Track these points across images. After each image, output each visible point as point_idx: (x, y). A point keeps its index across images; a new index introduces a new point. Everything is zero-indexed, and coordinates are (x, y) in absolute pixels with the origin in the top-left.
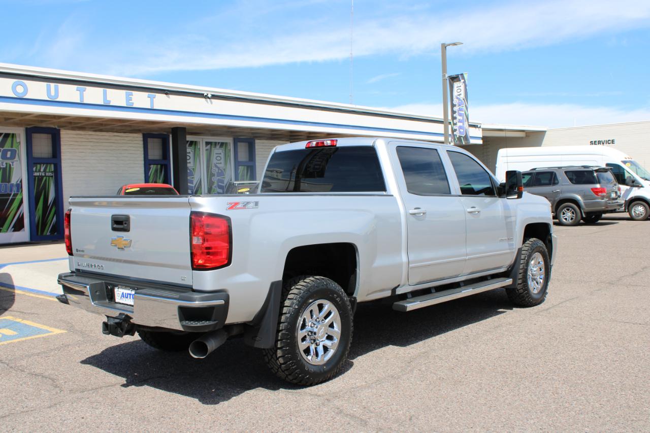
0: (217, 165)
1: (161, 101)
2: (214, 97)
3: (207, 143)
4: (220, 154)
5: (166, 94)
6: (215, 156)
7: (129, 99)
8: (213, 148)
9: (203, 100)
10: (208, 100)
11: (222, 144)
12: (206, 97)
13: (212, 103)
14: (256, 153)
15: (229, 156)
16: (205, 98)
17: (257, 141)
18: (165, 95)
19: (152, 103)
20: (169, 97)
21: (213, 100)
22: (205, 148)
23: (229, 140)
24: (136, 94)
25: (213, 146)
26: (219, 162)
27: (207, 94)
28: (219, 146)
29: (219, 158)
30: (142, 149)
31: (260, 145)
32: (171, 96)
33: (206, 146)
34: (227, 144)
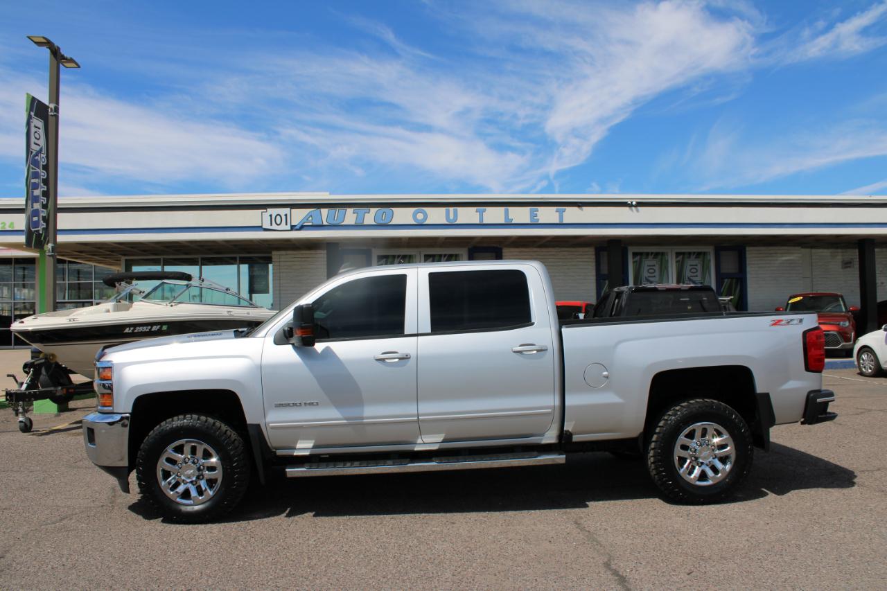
0: (692, 278)
1: (572, 214)
2: (640, 204)
3: (678, 254)
4: (696, 265)
5: (579, 206)
6: (689, 268)
7: (533, 215)
8: (686, 259)
9: (627, 209)
10: (633, 208)
11: (698, 255)
12: (631, 205)
13: (638, 211)
14: (747, 262)
15: (709, 268)
16: (630, 207)
17: (747, 249)
18: (577, 208)
20: (582, 209)
21: (640, 208)
22: (674, 260)
23: (710, 250)
24: (542, 209)
25: (686, 256)
26: (695, 274)
27: (632, 202)
28: (695, 256)
29: (695, 271)
30: (594, 264)
31: (751, 254)
32: (585, 209)
33: (677, 257)
34: (705, 253)
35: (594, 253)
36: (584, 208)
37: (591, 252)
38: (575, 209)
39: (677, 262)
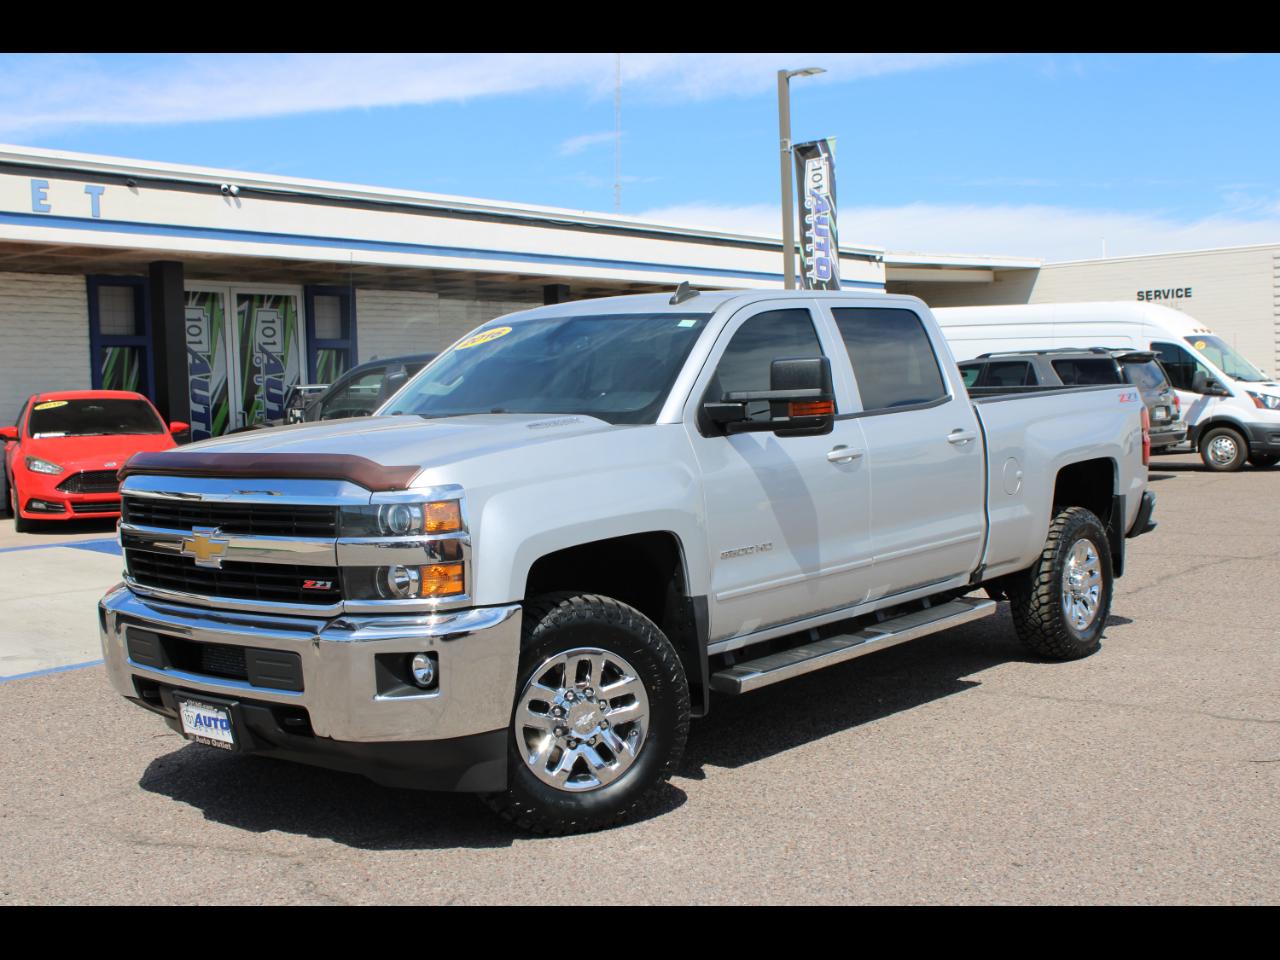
0: (266, 347)
1: (117, 202)
2: (245, 192)
3: (242, 298)
4: (273, 322)
5: (130, 185)
6: (261, 326)
7: (38, 196)
8: (255, 310)
9: (220, 198)
10: (231, 198)
11: (277, 301)
12: (226, 192)
13: (239, 205)
14: (359, 319)
15: (295, 328)
16: (224, 195)
17: (360, 293)
18: (126, 188)
19: (96, 205)
20: (137, 193)
21: (243, 200)
22: (236, 309)
23: (294, 291)
24: (56, 184)
25: (255, 304)
26: (270, 340)
27: (229, 186)
28: (269, 304)
29: (271, 332)
30: (85, 312)
31: (366, 302)
32: (142, 191)
33: (239, 304)
34: (287, 299)
35: (84, 288)
36: (140, 190)
37: (78, 283)
38: (122, 190)
39: (240, 313)
